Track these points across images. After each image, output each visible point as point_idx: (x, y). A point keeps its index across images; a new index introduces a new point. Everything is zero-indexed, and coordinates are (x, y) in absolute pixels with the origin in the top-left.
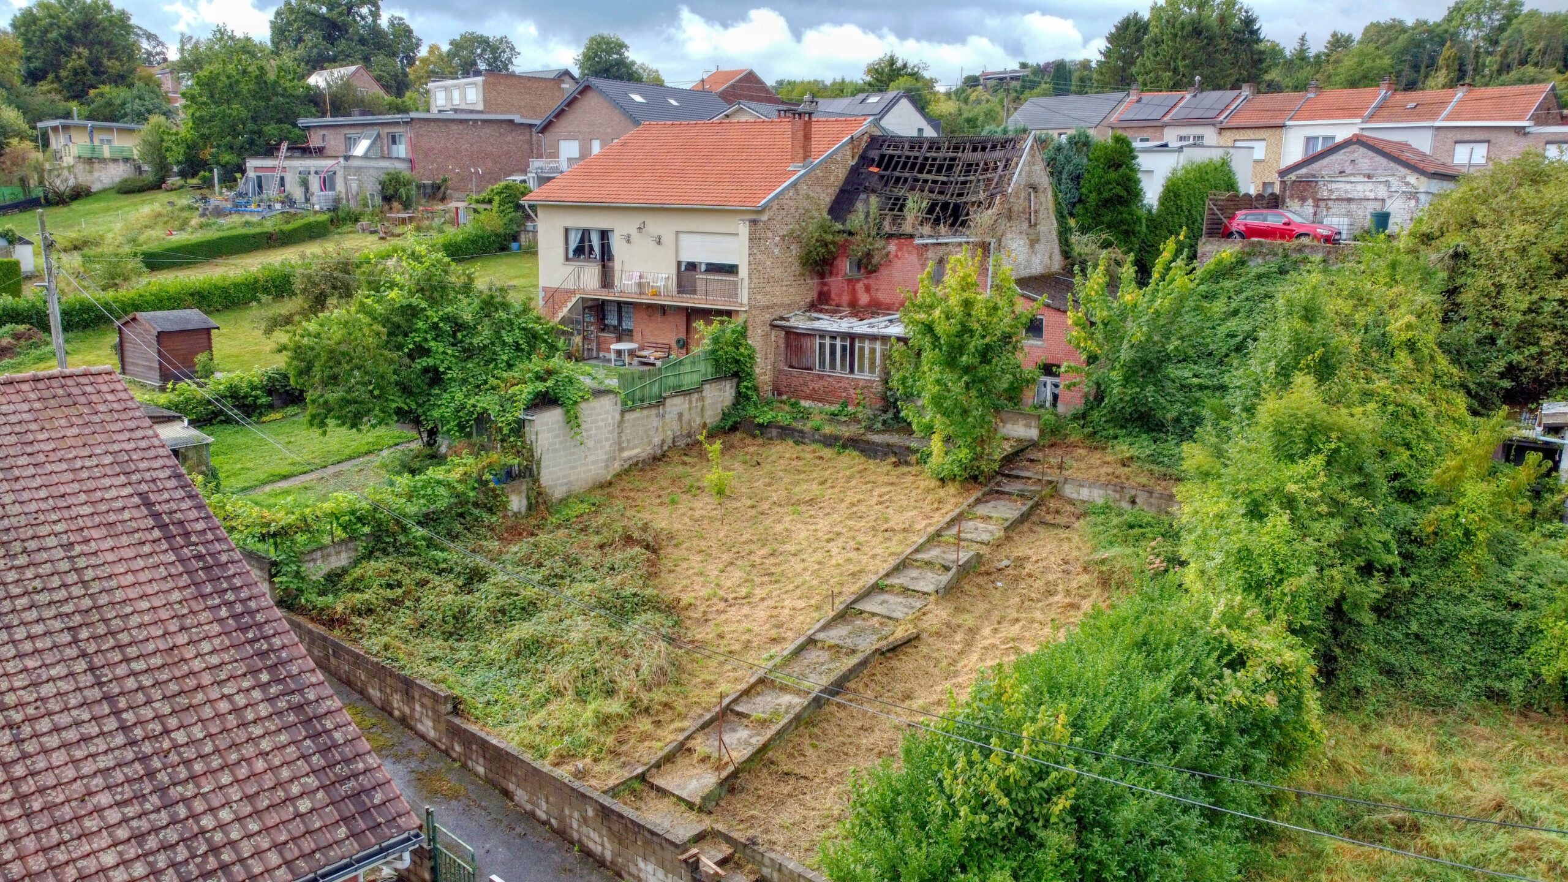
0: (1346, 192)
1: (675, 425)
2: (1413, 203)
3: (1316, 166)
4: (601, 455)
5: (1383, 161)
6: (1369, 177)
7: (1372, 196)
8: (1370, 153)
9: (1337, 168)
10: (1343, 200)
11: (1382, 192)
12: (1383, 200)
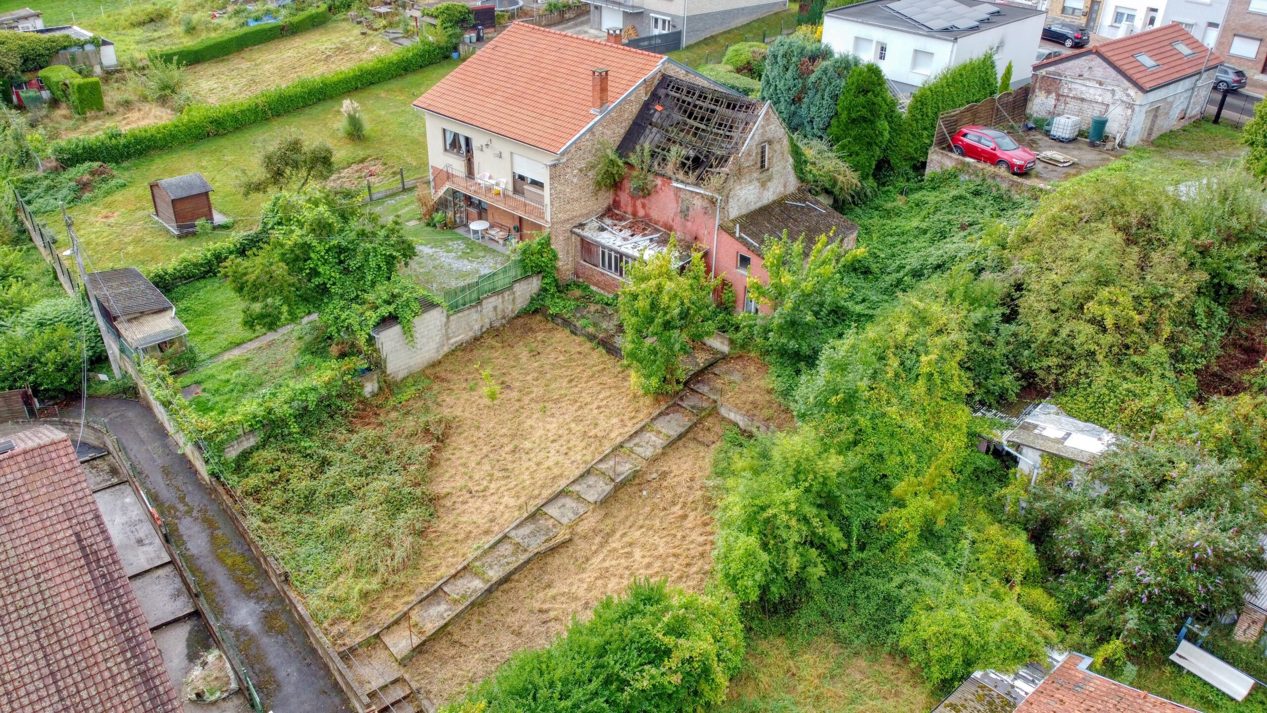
0: (1082, 93)
1: (492, 315)
2: (1129, 112)
3: (1062, 67)
4: (433, 345)
5: (1113, 73)
6: (1101, 84)
7: (1100, 100)
8: (1105, 64)
9: (1078, 71)
10: (1078, 99)
11: (1108, 98)
12: (1108, 105)
